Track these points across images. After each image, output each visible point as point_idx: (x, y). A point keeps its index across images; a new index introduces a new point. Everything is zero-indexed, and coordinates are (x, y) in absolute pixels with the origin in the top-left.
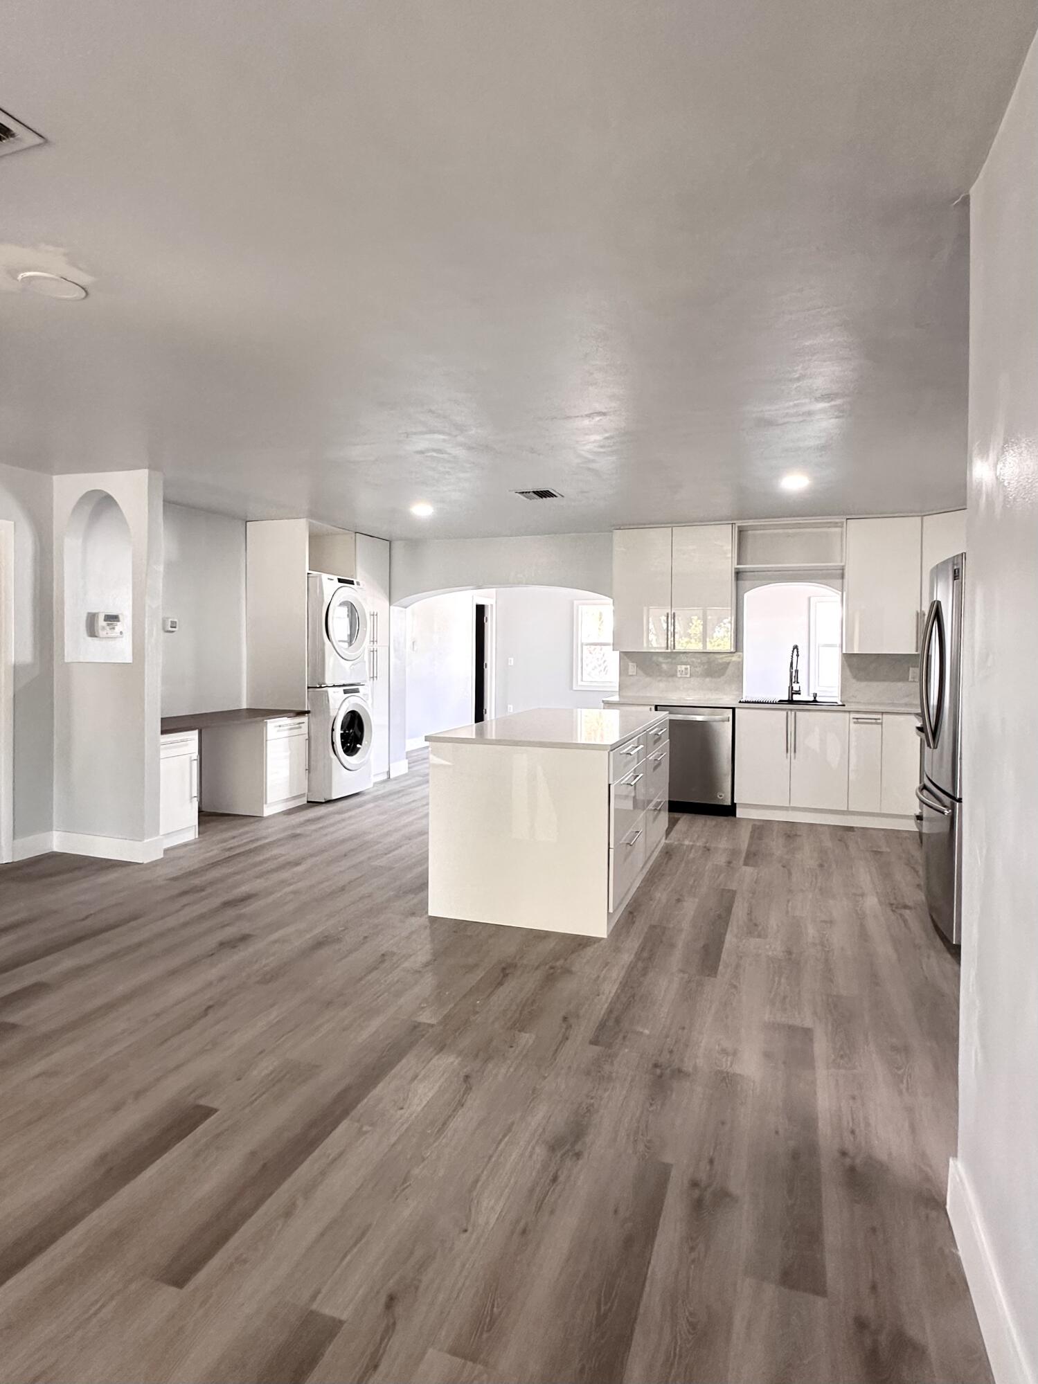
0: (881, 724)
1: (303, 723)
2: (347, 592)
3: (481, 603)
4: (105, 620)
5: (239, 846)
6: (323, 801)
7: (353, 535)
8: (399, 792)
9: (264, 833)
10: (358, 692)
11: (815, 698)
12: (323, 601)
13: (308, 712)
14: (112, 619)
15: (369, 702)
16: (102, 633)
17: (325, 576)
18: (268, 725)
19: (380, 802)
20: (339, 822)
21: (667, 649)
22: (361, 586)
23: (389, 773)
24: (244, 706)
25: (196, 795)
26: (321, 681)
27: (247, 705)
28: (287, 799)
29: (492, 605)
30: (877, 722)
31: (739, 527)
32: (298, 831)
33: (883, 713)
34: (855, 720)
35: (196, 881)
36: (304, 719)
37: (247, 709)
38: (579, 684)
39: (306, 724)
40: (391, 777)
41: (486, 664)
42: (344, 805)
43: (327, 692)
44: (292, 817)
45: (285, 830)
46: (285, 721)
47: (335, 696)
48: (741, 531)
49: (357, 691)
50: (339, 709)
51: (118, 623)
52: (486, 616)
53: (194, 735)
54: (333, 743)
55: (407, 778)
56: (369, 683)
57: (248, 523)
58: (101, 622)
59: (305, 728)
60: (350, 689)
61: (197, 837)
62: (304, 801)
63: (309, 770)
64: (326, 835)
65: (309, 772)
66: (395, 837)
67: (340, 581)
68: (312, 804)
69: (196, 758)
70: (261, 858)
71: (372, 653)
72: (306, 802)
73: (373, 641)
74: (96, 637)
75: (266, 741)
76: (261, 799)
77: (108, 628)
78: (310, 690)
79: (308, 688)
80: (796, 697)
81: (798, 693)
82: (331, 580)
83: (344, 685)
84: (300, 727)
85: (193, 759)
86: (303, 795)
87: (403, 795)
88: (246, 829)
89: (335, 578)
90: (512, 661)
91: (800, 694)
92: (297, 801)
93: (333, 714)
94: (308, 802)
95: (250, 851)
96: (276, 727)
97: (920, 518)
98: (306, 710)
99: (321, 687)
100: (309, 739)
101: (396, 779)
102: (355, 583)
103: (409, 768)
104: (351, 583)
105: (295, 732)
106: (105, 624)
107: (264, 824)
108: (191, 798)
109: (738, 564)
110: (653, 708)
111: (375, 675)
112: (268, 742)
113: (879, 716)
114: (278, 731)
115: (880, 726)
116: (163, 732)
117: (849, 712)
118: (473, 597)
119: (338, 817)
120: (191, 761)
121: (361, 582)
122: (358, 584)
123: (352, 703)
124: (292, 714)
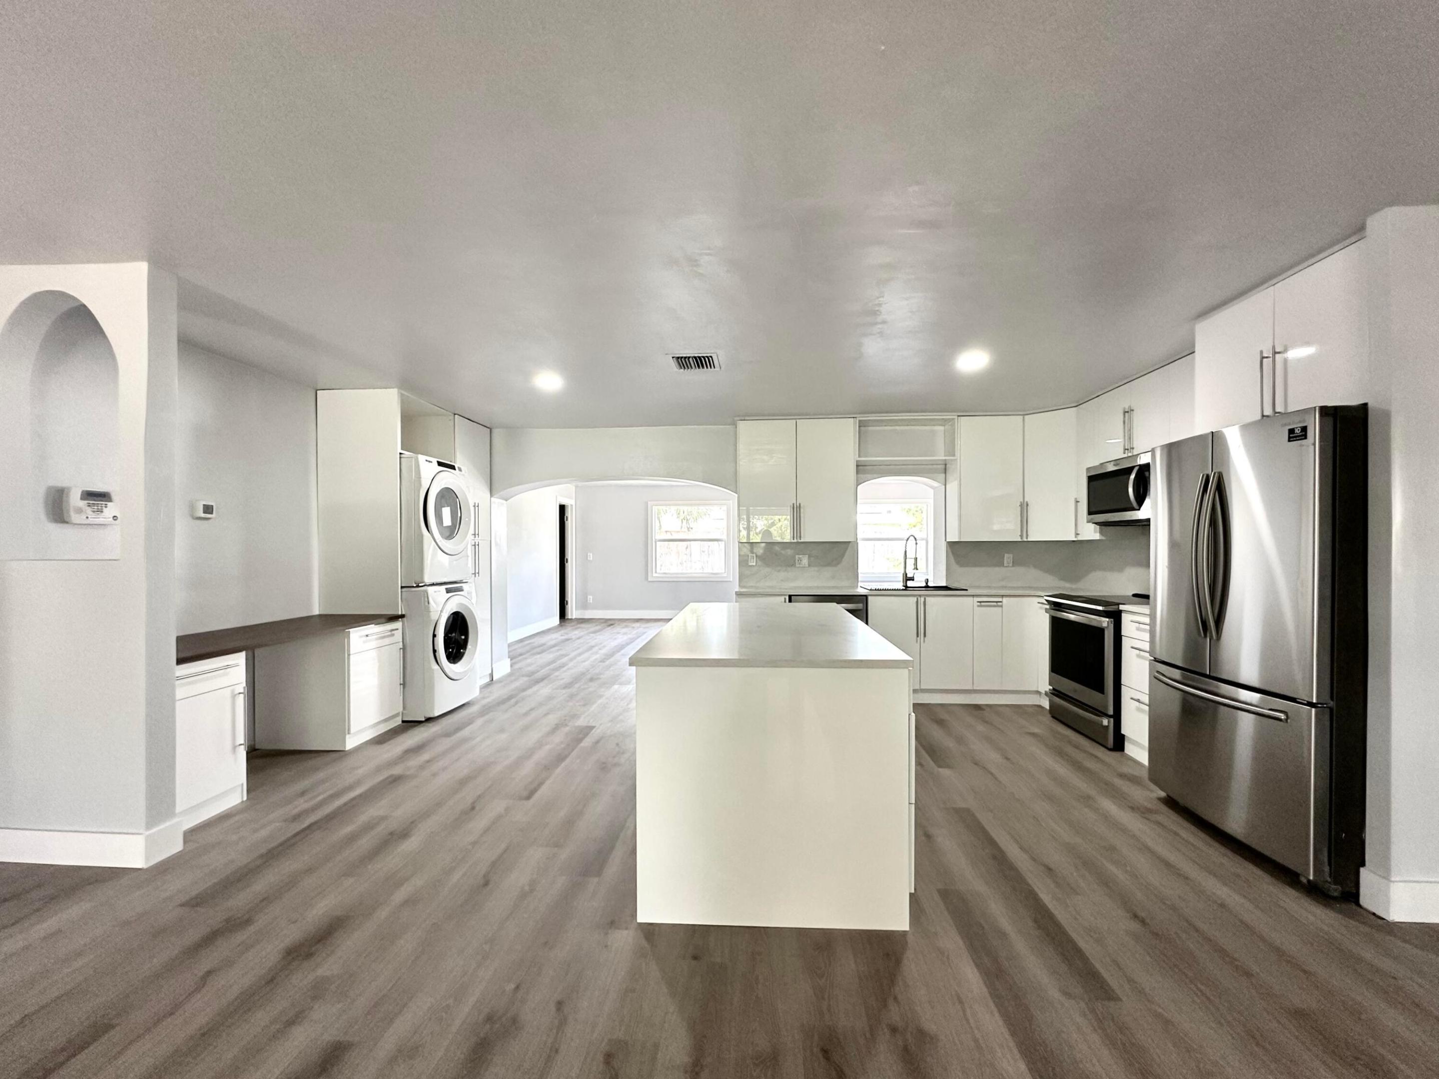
0: (1001, 606)
1: (397, 629)
2: (447, 479)
3: (563, 503)
4: (82, 499)
5: (313, 809)
6: (423, 719)
7: (452, 417)
8: (510, 698)
9: (349, 779)
10: (462, 590)
11: (927, 583)
12: (420, 485)
13: (402, 616)
14: (97, 497)
15: (474, 601)
16: (75, 518)
17: (422, 458)
18: (352, 635)
19: (491, 714)
20: (452, 749)
21: (794, 539)
22: (463, 472)
23: (492, 675)
24: (316, 611)
25: (242, 742)
26: (418, 580)
27: (319, 611)
28: (377, 723)
29: (572, 505)
30: (998, 604)
31: (860, 421)
32: (397, 771)
33: (1003, 596)
34: (979, 604)
35: (240, 900)
36: (398, 625)
37: (320, 616)
38: (654, 576)
39: (400, 631)
40: (494, 679)
41: (567, 560)
42: (450, 721)
43: (426, 592)
44: (386, 747)
45: (378, 769)
46: (372, 629)
47: (437, 596)
48: (862, 424)
49: (460, 589)
50: (441, 611)
51: (109, 504)
52: (566, 515)
53: (240, 659)
54: (435, 651)
55: (513, 678)
56: (471, 580)
57: (318, 392)
58: (75, 499)
59: (398, 635)
60: (453, 587)
61: (245, 798)
62: (398, 721)
63: (404, 684)
64: (434, 775)
65: (404, 688)
66: (528, 768)
67: (440, 464)
68: (409, 724)
69: (242, 691)
70: (348, 829)
71: (473, 547)
72: (400, 723)
73: (475, 535)
74: (67, 523)
75: (349, 655)
76: (342, 726)
77: (89, 511)
78: (404, 590)
79: (402, 587)
80: (910, 584)
81: (912, 579)
82: (430, 462)
83: (445, 583)
84: (393, 635)
85: (237, 692)
86: (396, 715)
87: (516, 703)
88: (321, 775)
89: (435, 461)
90: (591, 557)
91: (913, 580)
92: (391, 722)
93: (434, 616)
94: (403, 722)
95: (330, 818)
96: (361, 637)
97: (1022, 417)
98: (400, 613)
99: (418, 586)
100: (404, 649)
101: (500, 681)
102: (456, 468)
103: (511, 666)
104: (453, 467)
105: (387, 641)
106: (83, 504)
107: (350, 762)
108: (234, 748)
109: (859, 456)
110: (787, 598)
111: (477, 571)
112: (351, 657)
113: (1000, 600)
114: (364, 642)
115: (1000, 608)
116: (180, 661)
117: (973, 596)
118: (556, 497)
119: (446, 743)
120: (234, 696)
121: (462, 468)
122: (460, 470)
123: (454, 604)
124: (383, 620)
